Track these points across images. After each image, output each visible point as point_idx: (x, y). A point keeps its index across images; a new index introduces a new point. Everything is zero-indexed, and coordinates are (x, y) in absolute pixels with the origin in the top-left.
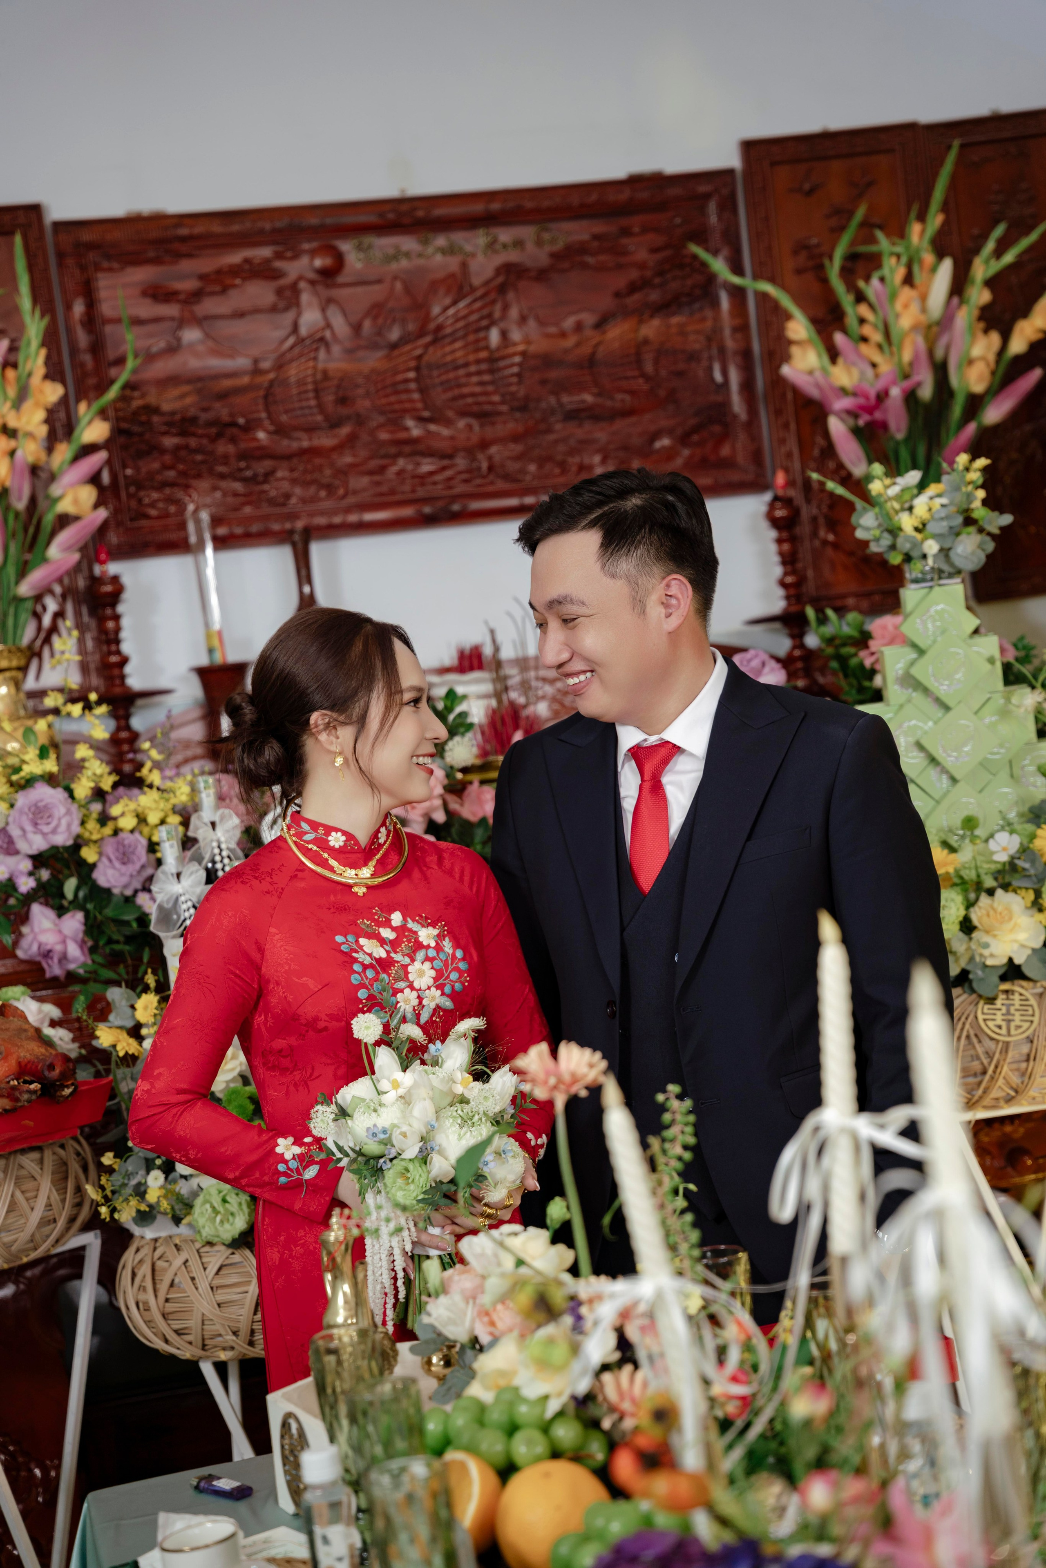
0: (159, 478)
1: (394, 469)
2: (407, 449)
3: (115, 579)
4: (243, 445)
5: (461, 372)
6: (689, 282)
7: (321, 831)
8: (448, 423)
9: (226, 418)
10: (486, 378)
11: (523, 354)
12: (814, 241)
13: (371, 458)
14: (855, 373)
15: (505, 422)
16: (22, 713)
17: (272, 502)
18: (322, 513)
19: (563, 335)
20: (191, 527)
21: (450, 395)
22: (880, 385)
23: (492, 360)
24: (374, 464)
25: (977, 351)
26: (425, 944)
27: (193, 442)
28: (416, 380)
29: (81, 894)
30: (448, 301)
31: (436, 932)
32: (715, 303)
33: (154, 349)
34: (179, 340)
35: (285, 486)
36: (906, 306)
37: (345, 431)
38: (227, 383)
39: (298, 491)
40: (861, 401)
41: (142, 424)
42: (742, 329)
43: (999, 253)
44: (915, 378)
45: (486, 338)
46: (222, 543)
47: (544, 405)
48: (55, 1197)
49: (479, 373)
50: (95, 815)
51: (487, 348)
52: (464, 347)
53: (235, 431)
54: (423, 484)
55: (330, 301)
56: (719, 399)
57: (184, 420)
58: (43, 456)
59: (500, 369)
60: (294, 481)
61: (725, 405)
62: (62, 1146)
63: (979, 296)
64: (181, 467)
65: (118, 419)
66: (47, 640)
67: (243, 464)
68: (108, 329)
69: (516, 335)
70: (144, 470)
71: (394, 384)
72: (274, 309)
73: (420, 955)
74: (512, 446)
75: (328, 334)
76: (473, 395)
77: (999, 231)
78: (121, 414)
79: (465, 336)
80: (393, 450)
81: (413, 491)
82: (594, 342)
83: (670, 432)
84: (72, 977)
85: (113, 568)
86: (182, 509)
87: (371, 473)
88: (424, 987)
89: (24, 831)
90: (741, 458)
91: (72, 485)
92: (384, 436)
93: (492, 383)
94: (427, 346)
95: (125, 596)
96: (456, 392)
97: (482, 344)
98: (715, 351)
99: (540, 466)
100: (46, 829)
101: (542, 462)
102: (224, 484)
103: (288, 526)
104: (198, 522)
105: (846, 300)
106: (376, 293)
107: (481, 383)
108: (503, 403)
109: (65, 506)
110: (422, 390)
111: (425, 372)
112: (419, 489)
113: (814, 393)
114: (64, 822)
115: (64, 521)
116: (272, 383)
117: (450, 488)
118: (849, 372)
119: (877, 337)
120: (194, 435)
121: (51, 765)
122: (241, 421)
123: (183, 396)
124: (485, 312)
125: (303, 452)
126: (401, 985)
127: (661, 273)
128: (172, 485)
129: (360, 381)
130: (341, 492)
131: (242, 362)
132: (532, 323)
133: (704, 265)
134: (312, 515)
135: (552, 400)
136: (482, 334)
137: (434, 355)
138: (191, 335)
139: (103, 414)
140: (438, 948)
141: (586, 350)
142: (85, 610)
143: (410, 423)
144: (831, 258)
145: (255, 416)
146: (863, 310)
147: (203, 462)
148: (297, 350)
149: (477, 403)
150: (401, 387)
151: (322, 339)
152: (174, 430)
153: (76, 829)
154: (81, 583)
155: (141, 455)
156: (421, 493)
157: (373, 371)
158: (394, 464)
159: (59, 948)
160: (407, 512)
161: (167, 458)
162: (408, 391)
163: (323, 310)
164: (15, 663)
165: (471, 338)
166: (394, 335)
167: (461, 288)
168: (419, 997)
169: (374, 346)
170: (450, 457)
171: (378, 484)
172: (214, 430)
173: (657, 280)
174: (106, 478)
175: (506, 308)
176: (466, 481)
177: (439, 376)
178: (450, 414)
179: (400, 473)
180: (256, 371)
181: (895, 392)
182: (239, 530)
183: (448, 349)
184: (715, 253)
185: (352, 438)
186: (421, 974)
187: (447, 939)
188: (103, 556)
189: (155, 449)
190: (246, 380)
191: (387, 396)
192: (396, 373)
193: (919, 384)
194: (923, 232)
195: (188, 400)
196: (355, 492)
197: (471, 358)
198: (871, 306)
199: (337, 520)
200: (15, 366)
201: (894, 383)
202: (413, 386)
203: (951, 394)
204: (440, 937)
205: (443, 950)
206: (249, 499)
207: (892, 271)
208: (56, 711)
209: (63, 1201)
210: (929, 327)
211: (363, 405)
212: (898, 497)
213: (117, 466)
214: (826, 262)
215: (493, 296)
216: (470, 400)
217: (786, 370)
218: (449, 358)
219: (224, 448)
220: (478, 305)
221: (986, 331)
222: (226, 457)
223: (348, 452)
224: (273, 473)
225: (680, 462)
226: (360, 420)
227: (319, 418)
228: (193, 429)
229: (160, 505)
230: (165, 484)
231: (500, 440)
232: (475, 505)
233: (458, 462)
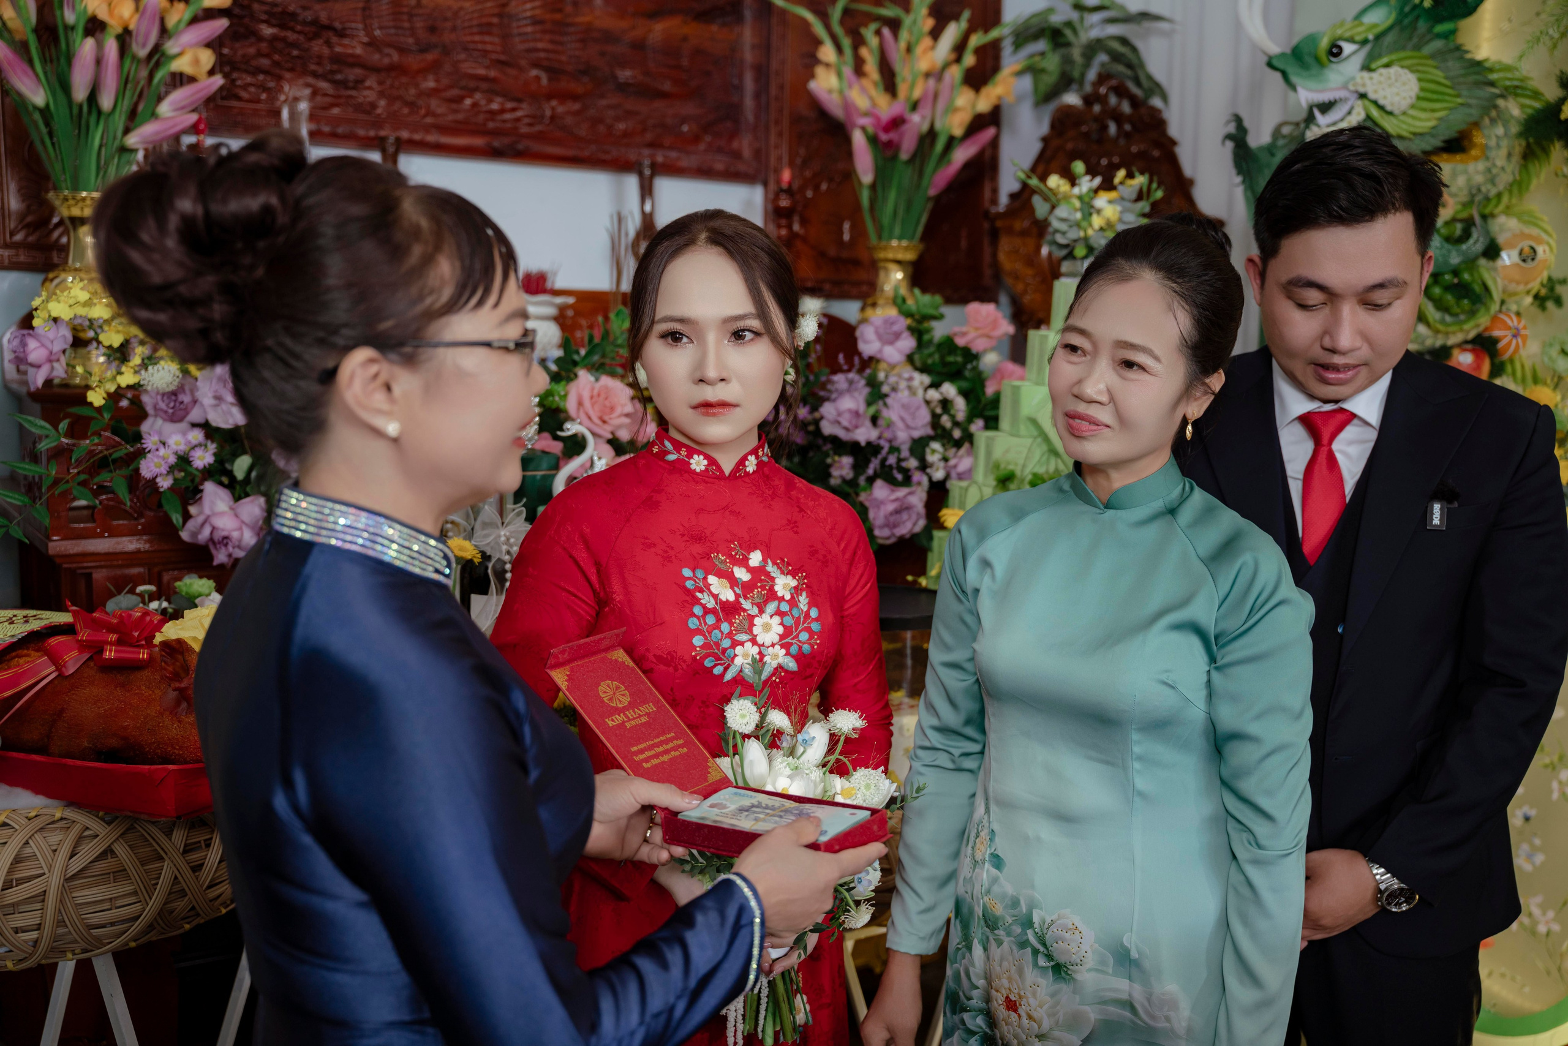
0: (254, 63)
1: (468, 102)
2: (484, 86)
4: (338, 49)
5: (538, 28)
7: (684, 452)
9: (324, 20)
10: (557, 38)
11: (590, 25)
13: (451, 87)
15: (569, 81)
17: (359, 108)
18: (409, 129)
19: (622, 17)
20: (285, 114)
21: (525, 46)
22: (893, 113)
23: (563, 24)
24: (455, 92)
26: (780, 594)
27: (291, 36)
28: (498, 26)
31: (794, 583)
32: (741, 22)
35: (370, 96)
37: (430, 57)
39: (382, 103)
40: (877, 121)
44: (922, 112)
47: (600, 74)
49: (552, 32)
52: (543, 6)
53: (331, 34)
54: (493, 120)
56: (736, 98)
57: (284, 13)
58: (166, 7)
59: (567, 33)
60: (382, 94)
61: (740, 106)
63: (969, 60)
64: (277, 57)
67: (335, 67)
70: (240, 53)
71: (480, 25)
73: (771, 607)
74: (570, 103)
76: (546, 50)
80: (472, 84)
81: (484, 124)
82: (644, 30)
83: (694, 120)
86: (272, 99)
87: (449, 100)
88: (768, 643)
90: (747, 153)
91: (191, 45)
92: (466, 69)
93: (562, 44)
96: (531, 45)
99: (592, 126)
101: (594, 122)
102: (310, 80)
103: (372, 133)
104: (293, 112)
105: (845, 42)
107: (552, 42)
108: (568, 63)
109: (182, 65)
110: (502, 37)
111: (506, 21)
112: (490, 123)
117: (518, 127)
119: (875, 75)
120: (292, 29)
122: (337, 25)
125: (391, 68)
126: (742, 637)
128: (266, 72)
129: (449, 14)
130: (423, 112)
134: (395, 127)
135: (608, 71)
140: (793, 603)
141: (638, 34)
143: (488, 62)
145: (353, 25)
146: (863, 51)
147: (298, 57)
149: (548, 59)
150: (486, 29)
152: (274, 21)
156: (491, 125)
157: (461, 8)
158: (471, 97)
159: (234, 533)
161: (264, 45)
162: (489, 33)
168: (760, 653)
170: (519, 101)
171: (455, 111)
172: (311, 29)
176: (530, 125)
177: (518, 27)
178: (523, 63)
179: (473, 106)
182: (326, 129)
183: (529, 6)
185: (436, 66)
186: (767, 628)
187: (804, 594)
191: (472, 34)
192: (481, 17)
196: (435, 115)
198: (871, 51)
199: (417, 137)
203: (937, 133)
204: (797, 590)
205: (797, 606)
206: (337, 100)
211: (449, 38)
216: (542, 55)
217: (813, 85)
218: (528, 14)
219: (317, 47)
222: (320, 57)
223: (431, 77)
224: (362, 81)
225: (702, 147)
226: (446, 51)
227: (411, 40)
228: (292, 24)
229: (252, 89)
230: (259, 70)
231: (565, 96)
232: (537, 147)
233: (524, 105)
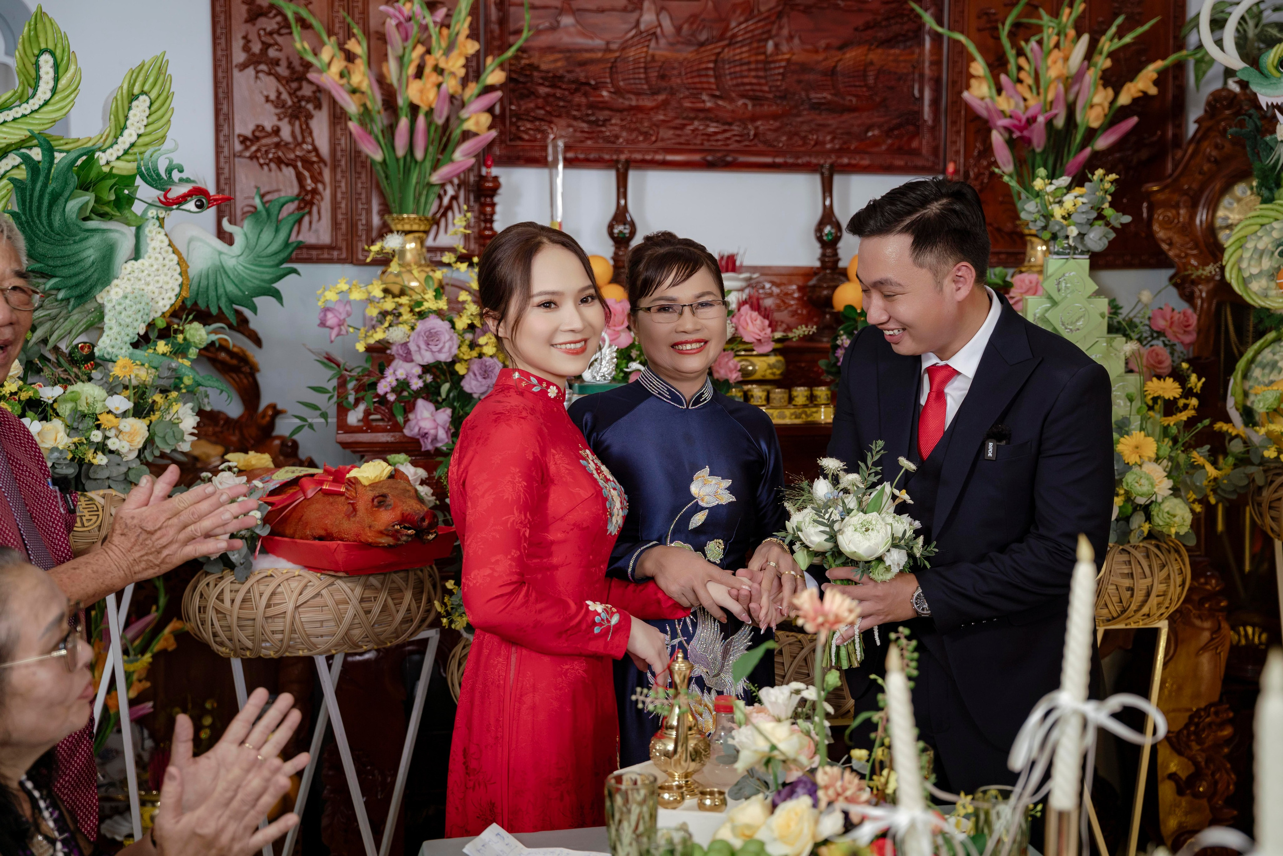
0: (533, 114)
1: (691, 127)
2: (701, 115)
3: (496, 179)
4: (591, 99)
5: (745, 67)
6: (906, 27)
8: (732, 100)
9: (583, 80)
10: (761, 74)
11: (788, 60)
12: (993, 11)
13: (677, 118)
14: (1012, 102)
15: (769, 106)
16: (423, 262)
17: (607, 140)
18: (639, 152)
19: (816, 51)
20: (550, 150)
21: (735, 82)
22: (1030, 113)
23: (766, 62)
24: (679, 122)
25: (1097, 99)
27: (559, 93)
28: (714, 69)
29: (451, 395)
30: (742, 19)
32: (921, 44)
33: (541, 27)
34: (558, 22)
35: (617, 130)
36: (1055, 62)
37: (661, 97)
38: (587, 55)
39: (624, 134)
40: (1016, 122)
41: (526, 76)
42: (937, 64)
43: (1120, 34)
44: (1054, 111)
45: (765, 46)
46: (570, 163)
47: (797, 97)
48: (414, 605)
49: (756, 70)
50: (467, 342)
51: (764, 53)
52: (749, 51)
53: (587, 88)
54: (709, 140)
55: (663, 8)
56: (916, 108)
57: (555, 76)
58: (459, 89)
59: (771, 69)
60: (623, 128)
61: (920, 112)
62: (422, 571)
63: (1103, 62)
64: (548, 109)
65: (510, 71)
66: (444, 214)
67: (590, 112)
68: (512, 9)
69: (785, 48)
70: (523, 108)
71: (698, 70)
72: (625, 10)
74: (771, 122)
75: (659, 31)
76: (751, 84)
77: (1120, 20)
78: (513, 68)
79: (751, 43)
80: (692, 115)
81: (702, 144)
82: (836, 59)
83: (880, 126)
84: (438, 452)
85: (495, 171)
86: (545, 138)
87: (675, 128)
89: (419, 347)
90: (924, 151)
91: (476, 112)
92: (687, 104)
93: (765, 77)
94: (724, 47)
95: (500, 191)
96: (739, 81)
97: (762, 50)
98: (916, 76)
99: (790, 139)
100: (435, 349)
101: (791, 135)
102: (575, 123)
103: (615, 157)
104: (555, 147)
105: (1011, 53)
106: (694, 7)
107: (756, 77)
108: (769, 92)
109: (469, 125)
110: (716, 77)
111: (720, 64)
112: (706, 143)
113: (984, 114)
114: (447, 345)
115: (467, 135)
116: (616, 58)
117: (727, 145)
118: (1009, 102)
119: (1029, 81)
120: (560, 88)
121: (442, 304)
122: (593, 82)
123: (556, 61)
124: (766, 29)
125: (631, 108)
127: (887, 19)
128: (542, 120)
129: (676, 65)
130: (653, 138)
131: (598, 43)
132: (796, 41)
133: (919, 17)
134: (631, 152)
135: (803, 94)
136: (762, 44)
137: (727, 54)
138: (567, 20)
139: (501, 66)
141: (831, 63)
142: (472, 198)
143: (705, 97)
144: (1003, 24)
145: (603, 80)
146: (1022, 61)
147: (563, 107)
148: (636, 39)
149: (753, 90)
150: (703, 73)
151: (654, 33)
152: (547, 83)
153: (455, 351)
154: (472, 179)
155: (522, 97)
156: (707, 145)
157: (685, 59)
158: (691, 124)
159: (432, 432)
160: (696, 157)
161: (540, 101)
162: (707, 76)
163: (658, 15)
164: (422, 228)
165: (755, 45)
166: (703, 37)
167: (752, 11)
169: (688, 43)
170: (730, 124)
171: (679, 136)
172: (574, 86)
173: (884, 23)
174: (497, 110)
175: (780, 28)
176: (738, 142)
177: (730, 68)
178: (733, 95)
179: (693, 131)
180: (607, 50)
181: (1041, 119)
182: (581, 156)
183: (738, 51)
184: (926, 10)
185: (665, 104)
188: (489, 163)
189: (533, 94)
190: (600, 55)
191: (693, 77)
192: (700, 64)
193: (1056, 116)
194: (1071, 13)
195: (559, 64)
196: (663, 140)
197: (753, 59)
198: (1028, 60)
199: (648, 157)
200: (448, 27)
201: (1040, 112)
202: (711, 73)
203: (1076, 126)
206: (591, 135)
207: (1049, 37)
208: (449, 265)
209: (419, 608)
210: (1067, 78)
211: (676, 81)
212: (1053, 193)
213: (506, 102)
214: (1000, 26)
215: (773, 18)
216: (748, 87)
217: (966, 95)
218: (737, 57)
219: (578, 99)
220: (760, 24)
221: (1105, 86)
222: (579, 105)
223: (661, 112)
224: (609, 120)
225: (884, 147)
226: (672, 92)
227: (645, 87)
228: (560, 84)
229: (531, 132)
230: (536, 119)
231: (765, 117)
232: (742, 159)
233: (735, 128)
